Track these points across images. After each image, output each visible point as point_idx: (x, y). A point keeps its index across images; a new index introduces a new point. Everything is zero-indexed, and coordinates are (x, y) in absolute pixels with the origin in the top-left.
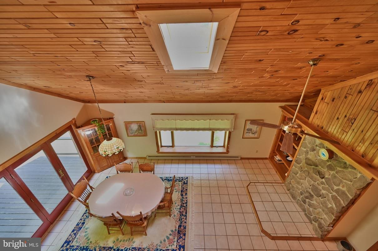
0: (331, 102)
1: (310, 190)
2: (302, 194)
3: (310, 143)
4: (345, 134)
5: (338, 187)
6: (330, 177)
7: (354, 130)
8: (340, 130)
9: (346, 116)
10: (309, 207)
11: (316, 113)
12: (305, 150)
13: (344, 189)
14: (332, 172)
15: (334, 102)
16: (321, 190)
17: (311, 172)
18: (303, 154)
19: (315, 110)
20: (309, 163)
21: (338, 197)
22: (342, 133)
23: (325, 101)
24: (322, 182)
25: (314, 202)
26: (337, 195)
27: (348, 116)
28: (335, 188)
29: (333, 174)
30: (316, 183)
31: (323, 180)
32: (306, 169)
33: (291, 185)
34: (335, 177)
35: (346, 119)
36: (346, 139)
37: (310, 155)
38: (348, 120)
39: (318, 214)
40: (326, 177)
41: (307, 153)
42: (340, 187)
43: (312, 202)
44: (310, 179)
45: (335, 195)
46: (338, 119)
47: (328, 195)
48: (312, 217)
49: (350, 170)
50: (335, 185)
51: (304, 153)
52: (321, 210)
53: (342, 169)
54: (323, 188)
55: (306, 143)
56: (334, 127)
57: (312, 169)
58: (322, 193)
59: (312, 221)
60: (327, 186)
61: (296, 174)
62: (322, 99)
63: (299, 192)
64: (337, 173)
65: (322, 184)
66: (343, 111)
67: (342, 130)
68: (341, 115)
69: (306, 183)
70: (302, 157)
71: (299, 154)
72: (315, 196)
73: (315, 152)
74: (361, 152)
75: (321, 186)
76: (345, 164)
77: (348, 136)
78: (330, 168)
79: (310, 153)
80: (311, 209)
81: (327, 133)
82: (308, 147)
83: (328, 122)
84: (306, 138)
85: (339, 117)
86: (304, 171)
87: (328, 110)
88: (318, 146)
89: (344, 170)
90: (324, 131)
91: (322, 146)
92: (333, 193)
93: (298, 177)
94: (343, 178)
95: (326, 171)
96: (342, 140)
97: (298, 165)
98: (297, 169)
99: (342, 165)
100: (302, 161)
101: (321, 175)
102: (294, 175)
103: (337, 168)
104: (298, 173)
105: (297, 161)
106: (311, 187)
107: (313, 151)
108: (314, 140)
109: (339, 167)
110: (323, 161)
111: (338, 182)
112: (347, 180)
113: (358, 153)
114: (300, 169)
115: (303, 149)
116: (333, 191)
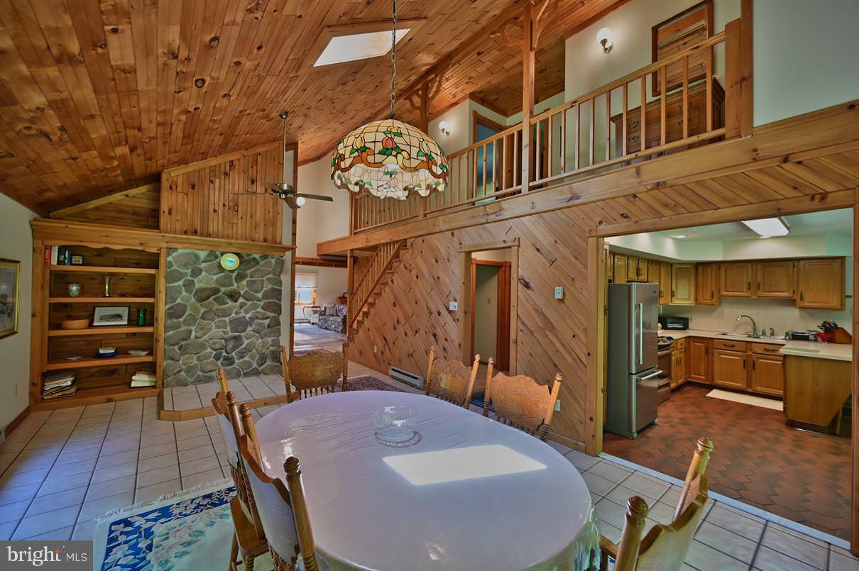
0: (191, 190)
1: (230, 334)
2: (217, 357)
3: (186, 265)
4: (235, 226)
5: (263, 291)
6: (246, 289)
7: (242, 218)
8: (226, 225)
9: (224, 205)
10: (241, 360)
11: (170, 213)
12: (181, 283)
13: (270, 286)
14: (244, 282)
15: (196, 190)
16: (245, 317)
17: (216, 306)
18: (181, 293)
19: (164, 208)
20: (203, 296)
21: (271, 301)
22: (231, 227)
23: (179, 190)
24: (241, 303)
25: (246, 342)
26: (267, 301)
27: (226, 204)
28: (260, 295)
29: (248, 281)
30: (233, 315)
31: (241, 300)
32: (203, 310)
33: (182, 373)
34: (253, 282)
35: (226, 208)
36: (239, 232)
37: (200, 281)
38: (229, 208)
39: (263, 347)
40: (242, 292)
41: (189, 284)
42: (265, 289)
43: (243, 346)
44: (220, 319)
45: (266, 303)
46: (215, 211)
47: (257, 312)
48: (255, 365)
49: (262, 263)
50: (259, 292)
51: (183, 289)
52: (260, 340)
53: (255, 268)
54: (246, 312)
55: (176, 270)
56: (216, 223)
57: (214, 302)
58: (249, 318)
59: (258, 370)
60: (249, 303)
61: (187, 338)
62: (171, 188)
63: (212, 359)
64: (251, 276)
65: (241, 308)
66: (216, 199)
67: (229, 223)
68: (217, 205)
69: (216, 332)
70: (185, 298)
71: (170, 298)
72: (242, 334)
73: (203, 273)
74: (262, 238)
75: (242, 311)
76: (255, 259)
77: (240, 228)
78: (240, 277)
79: (196, 280)
80: (246, 358)
81: (209, 235)
82: (186, 274)
83: (202, 221)
84: (170, 262)
85: (217, 208)
86: (201, 318)
87: (191, 203)
88: (205, 261)
89: (258, 267)
90: (202, 235)
91: (213, 256)
92: (262, 303)
93: (196, 337)
94: (263, 277)
95: (238, 287)
96: (235, 236)
97: (182, 320)
98: (183, 328)
99: (253, 263)
100: (188, 304)
101: (233, 296)
102: (184, 343)
103: (249, 272)
104: (192, 331)
105: (174, 313)
106: (229, 328)
107: (201, 273)
108: (192, 256)
109: (250, 268)
110: (226, 277)
111: (260, 286)
112: (267, 275)
113: (259, 240)
114: (192, 320)
115: (176, 284)
116: (260, 300)
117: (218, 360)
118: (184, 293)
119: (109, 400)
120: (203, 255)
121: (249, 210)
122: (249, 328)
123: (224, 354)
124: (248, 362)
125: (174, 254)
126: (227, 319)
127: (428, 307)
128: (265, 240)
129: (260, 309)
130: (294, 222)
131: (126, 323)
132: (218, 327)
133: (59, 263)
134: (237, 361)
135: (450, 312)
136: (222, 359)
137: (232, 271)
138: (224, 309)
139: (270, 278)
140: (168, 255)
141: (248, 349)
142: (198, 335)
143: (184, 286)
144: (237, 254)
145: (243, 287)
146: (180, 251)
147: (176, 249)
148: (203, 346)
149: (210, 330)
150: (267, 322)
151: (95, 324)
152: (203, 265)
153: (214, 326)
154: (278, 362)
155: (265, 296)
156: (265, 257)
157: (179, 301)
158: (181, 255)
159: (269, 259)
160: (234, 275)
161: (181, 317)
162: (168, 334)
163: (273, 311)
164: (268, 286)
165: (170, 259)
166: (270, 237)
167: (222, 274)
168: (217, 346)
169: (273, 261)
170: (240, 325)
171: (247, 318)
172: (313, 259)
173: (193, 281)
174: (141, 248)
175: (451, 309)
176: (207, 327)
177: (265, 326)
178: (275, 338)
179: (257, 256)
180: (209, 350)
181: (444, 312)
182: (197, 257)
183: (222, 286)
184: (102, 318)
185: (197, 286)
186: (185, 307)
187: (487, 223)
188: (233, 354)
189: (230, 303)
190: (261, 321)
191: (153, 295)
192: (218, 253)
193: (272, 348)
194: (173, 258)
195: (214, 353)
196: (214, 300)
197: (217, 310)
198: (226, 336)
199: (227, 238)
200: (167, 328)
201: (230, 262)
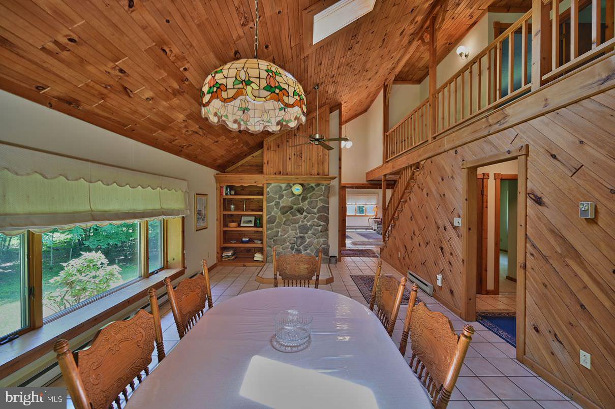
0: (278, 148)
1: (299, 235)
2: (292, 249)
3: (275, 193)
4: (300, 167)
5: (317, 208)
6: (307, 206)
7: (304, 161)
8: (296, 167)
9: (294, 155)
10: (306, 252)
11: (268, 163)
12: (273, 203)
13: (322, 204)
14: (306, 202)
15: (280, 148)
16: (307, 224)
17: (291, 217)
18: (274, 209)
19: (265, 161)
20: (285, 210)
21: (322, 214)
22: (298, 168)
23: (272, 149)
24: (304, 216)
25: (308, 240)
26: (320, 214)
27: (296, 154)
28: (315, 210)
29: (308, 201)
30: (300, 223)
31: (305, 214)
32: (284, 220)
34: (312, 202)
35: (296, 156)
36: (303, 170)
37: (283, 202)
38: (297, 156)
39: (317, 244)
40: (305, 209)
41: (277, 204)
42: (318, 206)
43: (307, 243)
44: (293, 225)
45: (319, 216)
46: (290, 159)
47: (314, 222)
49: (316, 189)
50: (315, 209)
51: (275, 207)
52: (316, 240)
53: (312, 193)
54: (308, 221)
55: (271, 196)
56: (290, 166)
57: (290, 215)
58: (310, 225)
60: (309, 215)
61: (277, 236)
62: (268, 149)
63: (289, 249)
64: (310, 198)
65: (305, 218)
66: (290, 152)
67: (297, 165)
68: (290, 155)
69: (292, 233)
70: (276, 212)
71: (269, 213)
72: (305, 235)
73: (285, 197)
74: (316, 173)
75: (305, 220)
76: (312, 186)
77: (304, 168)
78: (304, 199)
79: (280, 201)
80: (308, 251)
81: (287, 174)
82: (276, 198)
83: (283, 166)
84: (268, 192)
85: (290, 157)
86: (284, 224)
87: (277, 156)
88: (285, 190)
89: (314, 192)
90: (283, 175)
91: (289, 186)
92: (317, 216)
93: (281, 236)
94: (317, 198)
95: (303, 205)
96: (301, 173)
97: (274, 225)
98: (275, 230)
99: (311, 189)
100: (277, 215)
101: (300, 211)
102: (275, 238)
103: (309, 195)
104: (278, 231)
105: (271, 221)
106: (298, 231)
107: (283, 197)
108: (278, 188)
109: (310, 193)
110: (296, 199)
111: (315, 204)
112: (319, 197)
113: (314, 175)
114: (279, 225)
115: (271, 204)
116: (316, 214)
117: (293, 250)
118: (275, 209)
119: (244, 266)
120: (283, 186)
121: (308, 155)
122: (310, 232)
123: (296, 247)
124: (309, 253)
125: (270, 187)
126: (297, 225)
127: (436, 222)
128: (318, 174)
129: (316, 220)
130: (340, 159)
131: (253, 225)
132: (292, 230)
133: (226, 194)
134: (303, 252)
135: (455, 228)
136: (295, 250)
137: (299, 195)
138: (295, 219)
139: (321, 199)
140: (268, 187)
141: (309, 245)
142: (282, 234)
143: (275, 205)
144: (302, 185)
145: (305, 205)
146: (273, 185)
147: (271, 184)
148: (285, 241)
149: (288, 231)
150: (320, 228)
151: (242, 225)
152: (284, 192)
153: (290, 229)
154: (326, 255)
155: (319, 211)
156: (318, 185)
157: (273, 214)
158: (273, 187)
159: (321, 186)
160: (301, 197)
161: (274, 223)
162: (269, 232)
163: (323, 222)
164: (320, 205)
165: (268, 189)
166: (321, 172)
167: (294, 197)
168: (292, 242)
169: (323, 187)
170: (304, 229)
171: (308, 226)
172: (363, 184)
173: (279, 202)
174: (255, 184)
175: (455, 225)
176: (287, 229)
177: (318, 231)
178: (325, 239)
179: (313, 185)
180: (288, 244)
181: (449, 227)
182: (281, 187)
183: (294, 205)
184: (244, 222)
185: (281, 205)
186: (275, 217)
187: (489, 135)
188: (301, 247)
189: (299, 216)
190: (316, 228)
191: (261, 210)
192: (291, 184)
193: (323, 246)
194: (270, 189)
195: (291, 245)
196: (290, 213)
197: (292, 219)
198: (297, 236)
199: (297, 175)
200: (268, 229)
201: (297, 189)
